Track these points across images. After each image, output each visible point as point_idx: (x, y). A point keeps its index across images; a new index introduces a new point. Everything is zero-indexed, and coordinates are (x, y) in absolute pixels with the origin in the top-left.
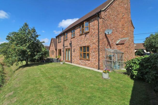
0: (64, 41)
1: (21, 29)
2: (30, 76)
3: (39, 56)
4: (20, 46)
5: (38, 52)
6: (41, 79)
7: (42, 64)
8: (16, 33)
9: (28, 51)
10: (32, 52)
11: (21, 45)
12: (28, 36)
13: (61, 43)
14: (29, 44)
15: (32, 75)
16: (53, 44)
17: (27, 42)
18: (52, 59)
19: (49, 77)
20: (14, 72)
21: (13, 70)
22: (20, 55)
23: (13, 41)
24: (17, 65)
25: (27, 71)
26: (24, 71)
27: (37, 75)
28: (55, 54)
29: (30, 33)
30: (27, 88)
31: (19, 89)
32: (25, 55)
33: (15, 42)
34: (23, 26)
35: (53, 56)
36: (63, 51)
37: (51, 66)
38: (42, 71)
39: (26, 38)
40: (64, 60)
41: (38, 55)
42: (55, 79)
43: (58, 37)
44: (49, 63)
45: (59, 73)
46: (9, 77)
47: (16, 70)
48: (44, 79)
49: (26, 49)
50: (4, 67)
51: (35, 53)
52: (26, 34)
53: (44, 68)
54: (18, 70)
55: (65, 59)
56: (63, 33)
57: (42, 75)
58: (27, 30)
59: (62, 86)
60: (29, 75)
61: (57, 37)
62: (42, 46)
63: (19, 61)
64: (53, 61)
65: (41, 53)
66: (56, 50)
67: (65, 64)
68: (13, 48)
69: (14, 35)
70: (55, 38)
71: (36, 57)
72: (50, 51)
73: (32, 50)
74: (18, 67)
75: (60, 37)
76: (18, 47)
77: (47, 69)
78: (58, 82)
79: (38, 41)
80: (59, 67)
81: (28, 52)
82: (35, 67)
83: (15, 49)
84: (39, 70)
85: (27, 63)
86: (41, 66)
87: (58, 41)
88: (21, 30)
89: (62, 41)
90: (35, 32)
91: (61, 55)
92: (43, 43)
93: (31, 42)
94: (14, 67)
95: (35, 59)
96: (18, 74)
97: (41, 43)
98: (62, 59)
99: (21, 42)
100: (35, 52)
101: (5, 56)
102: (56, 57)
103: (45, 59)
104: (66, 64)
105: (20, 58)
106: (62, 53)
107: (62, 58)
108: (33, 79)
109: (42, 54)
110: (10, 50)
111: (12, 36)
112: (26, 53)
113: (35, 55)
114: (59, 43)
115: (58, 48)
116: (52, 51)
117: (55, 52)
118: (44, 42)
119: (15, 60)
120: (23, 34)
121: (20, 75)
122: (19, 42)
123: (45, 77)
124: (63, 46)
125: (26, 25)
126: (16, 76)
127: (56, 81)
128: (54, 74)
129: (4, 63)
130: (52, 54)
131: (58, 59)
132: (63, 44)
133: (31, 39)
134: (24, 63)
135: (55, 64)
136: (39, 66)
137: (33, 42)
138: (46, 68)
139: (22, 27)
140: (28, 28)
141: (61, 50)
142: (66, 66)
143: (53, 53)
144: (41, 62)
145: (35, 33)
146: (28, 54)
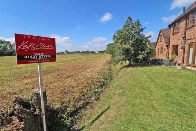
0: (186, 29)
1: (125, 25)
2: (135, 78)
3: (144, 56)
4: (124, 45)
5: (142, 50)
6: (149, 84)
7: (147, 67)
8: (120, 31)
9: (132, 49)
10: (136, 50)
11: (125, 43)
12: (132, 32)
13: (178, 34)
14: (133, 41)
15: (137, 77)
16: (163, 38)
17: (130, 39)
18: (162, 60)
19: (159, 85)
20: (119, 70)
21: (118, 68)
22: (124, 54)
23: (118, 40)
24: (121, 64)
25: (131, 71)
26: (128, 72)
27: (142, 79)
28: (165, 52)
29: (134, 27)
30: (134, 91)
31: (126, 90)
32: (129, 54)
33: (120, 41)
34: (126, 21)
35: (162, 55)
36: (183, 48)
37: (161, 70)
38: (148, 75)
39: (129, 35)
40: (183, 63)
41: (142, 54)
42: (172, 91)
43: (172, 25)
44: (156, 66)
45: (177, 84)
46: (115, 74)
47: (121, 69)
48: (154, 86)
49: (130, 48)
50: (111, 65)
51: (139, 52)
52: (129, 30)
53: (150, 71)
54: (122, 70)
55: (185, 61)
56: (185, 15)
57: (149, 80)
58: (130, 26)
59: (188, 106)
60: (133, 76)
61: (170, 26)
62: (147, 42)
63: (123, 60)
64: (163, 63)
65: (146, 52)
66: (168, 46)
67: (185, 70)
68: (118, 47)
69: (119, 33)
70: (168, 27)
71: (140, 57)
72: (156, 49)
73: (136, 48)
74: (122, 66)
75: (176, 24)
76: (123, 45)
77: (154, 73)
78: (177, 96)
79: (143, 36)
80: (176, 73)
81: (131, 51)
82: (139, 68)
83: (120, 48)
84: (144, 72)
85: (130, 63)
86: (146, 69)
87: (172, 32)
88: (124, 27)
89: (182, 30)
90: (139, 24)
91: (177, 55)
92: (148, 37)
93: (134, 38)
94: (119, 66)
95: (139, 59)
96: (122, 74)
97: (146, 38)
98: (180, 61)
99: (125, 40)
100: (139, 50)
101: (112, 55)
102: (168, 58)
103: (149, 60)
104: (189, 70)
105: (124, 57)
106: (180, 51)
107: (179, 59)
108: (139, 83)
109: (148, 53)
110: (116, 49)
111: (117, 35)
112: (130, 51)
113: (139, 55)
114: (173, 34)
115: (172, 43)
116: (160, 48)
117: (166, 50)
118: (150, 37)
119: (120, 59)
120: (127, 30)
121: (125, 75)
122: (123, 41)
123: (155, 83)
124: (182, 38)
125: (130, 19)
126: (122, 75)
127: (175, 95)
128: (168, 83)
129: (111, 61)
130: (160, 53)
131: (171, 61)
132: (183, 36)
133: (135, 35)
134: (127, 62)
135: (167, 68)
136: (144, 67)
137: (137, 39)
138: (154, 71)
139: (126, 23)
140: (132, 22)
141: (177, 46)
142: (189, 73)
143: (162, 52)
144: (145, 63)
145: (140, 26)
146: (131, 53)
